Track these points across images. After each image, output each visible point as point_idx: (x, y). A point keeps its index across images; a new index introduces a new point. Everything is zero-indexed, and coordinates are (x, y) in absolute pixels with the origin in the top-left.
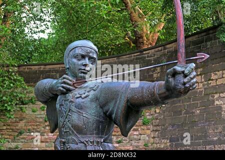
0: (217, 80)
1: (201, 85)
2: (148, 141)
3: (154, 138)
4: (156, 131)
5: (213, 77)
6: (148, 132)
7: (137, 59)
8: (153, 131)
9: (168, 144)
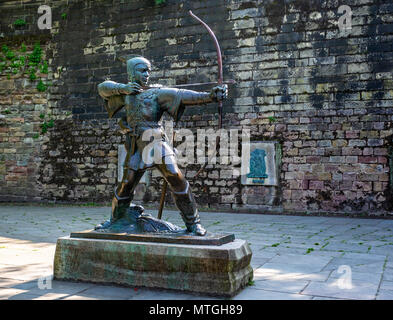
0: (131, 43)
1: (112, 48)
2: (45, 113)
3: (52, 108)
4: (55, 100)
5: (128, 39)
6: (44, 101)
7: (27, 7)
8: (51, 100)
9: (71, 116)
